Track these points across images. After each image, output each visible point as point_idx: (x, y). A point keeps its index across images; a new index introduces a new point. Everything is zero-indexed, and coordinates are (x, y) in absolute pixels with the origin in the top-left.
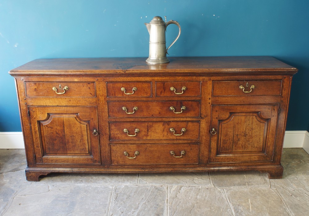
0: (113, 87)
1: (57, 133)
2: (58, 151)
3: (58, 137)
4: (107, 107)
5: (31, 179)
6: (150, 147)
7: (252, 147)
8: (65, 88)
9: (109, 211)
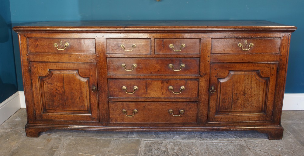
1: (57, 90)
2: (57, 108)
3: (58, 93)
5: (30, 135)
6: (149, 105)
7: (251, 106)
8: (67, 44)
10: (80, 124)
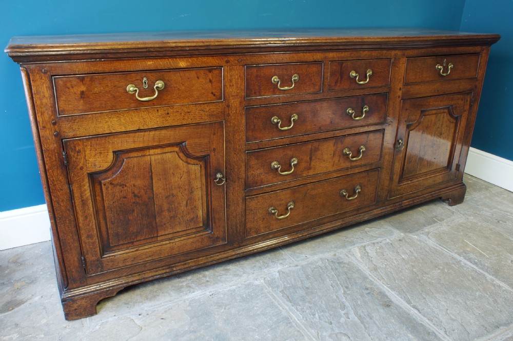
0: (257, 76)
1: (135, 196)
2: (136, 236)
3: (138, 203)
4: (244, 121)
5: (77, 315)
6: (312, 189)
8: (160, 84)
9: (306, 330)
10: (189, 258)
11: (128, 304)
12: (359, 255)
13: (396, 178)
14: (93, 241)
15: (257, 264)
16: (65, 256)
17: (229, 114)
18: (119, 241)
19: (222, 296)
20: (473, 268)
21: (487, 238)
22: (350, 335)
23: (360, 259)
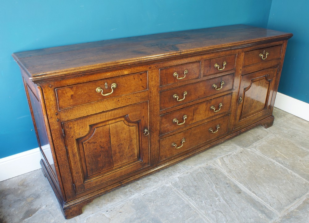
0: (166, 74)
1: (101, 147)
2: (102, 169)
4: (159, 100)
5: (72, 216)
6: (194, 130)
8: (114, 85)
9: (199, 211)
10: (130, 176)
11: (98, 205)
12: (221, 164)
13: (238, 118)
14: (79, 175)
15: (166, 174)
16: (64, 185)
17: (151, 96)
18: (93, 173)
19: (150, 195)
20: (281, 166)
21: (286, 147)
22: (222, 211)
23: (221, 166)
